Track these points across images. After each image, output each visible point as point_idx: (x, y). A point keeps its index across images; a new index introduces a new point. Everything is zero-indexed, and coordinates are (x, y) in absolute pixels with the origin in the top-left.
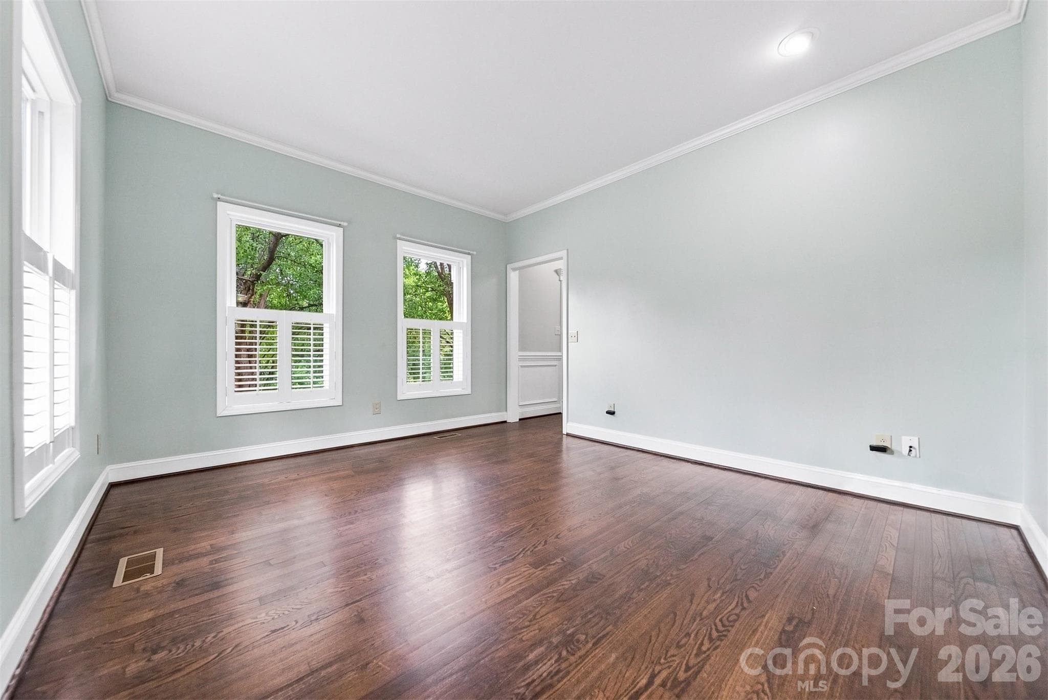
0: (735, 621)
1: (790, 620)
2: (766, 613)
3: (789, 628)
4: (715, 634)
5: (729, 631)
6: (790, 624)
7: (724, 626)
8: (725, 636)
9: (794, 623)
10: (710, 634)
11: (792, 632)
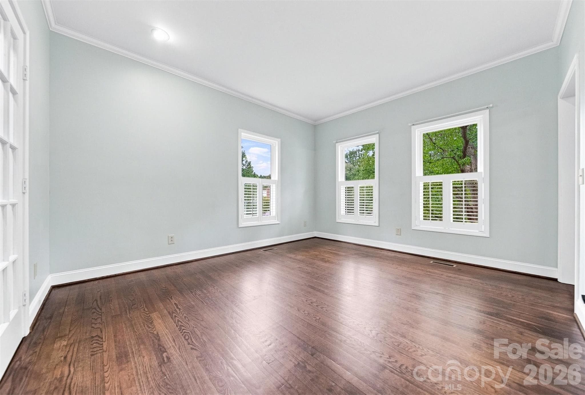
0: (185, 337)
1: (168, 358)
2: (180, 351)
3: (165, 355)
4: (183, 328)
5: (181, 333)
6: (167, 357)
7: (185, 332)
8: (180, 331)
9: (165, 359)
10: (184, 326)
11: (162, 355)
